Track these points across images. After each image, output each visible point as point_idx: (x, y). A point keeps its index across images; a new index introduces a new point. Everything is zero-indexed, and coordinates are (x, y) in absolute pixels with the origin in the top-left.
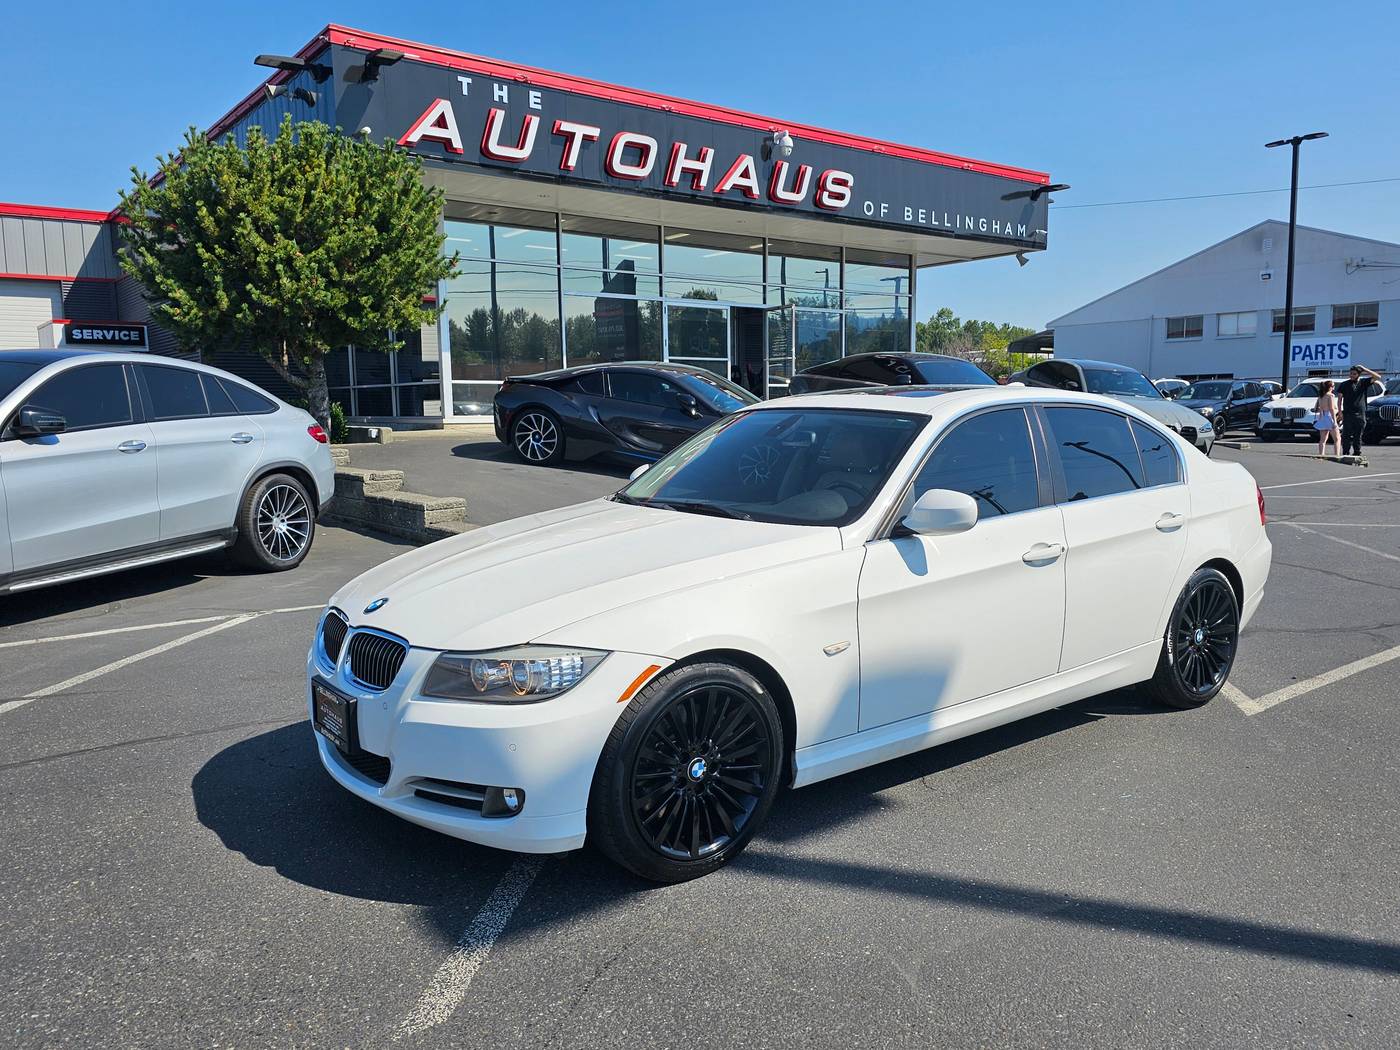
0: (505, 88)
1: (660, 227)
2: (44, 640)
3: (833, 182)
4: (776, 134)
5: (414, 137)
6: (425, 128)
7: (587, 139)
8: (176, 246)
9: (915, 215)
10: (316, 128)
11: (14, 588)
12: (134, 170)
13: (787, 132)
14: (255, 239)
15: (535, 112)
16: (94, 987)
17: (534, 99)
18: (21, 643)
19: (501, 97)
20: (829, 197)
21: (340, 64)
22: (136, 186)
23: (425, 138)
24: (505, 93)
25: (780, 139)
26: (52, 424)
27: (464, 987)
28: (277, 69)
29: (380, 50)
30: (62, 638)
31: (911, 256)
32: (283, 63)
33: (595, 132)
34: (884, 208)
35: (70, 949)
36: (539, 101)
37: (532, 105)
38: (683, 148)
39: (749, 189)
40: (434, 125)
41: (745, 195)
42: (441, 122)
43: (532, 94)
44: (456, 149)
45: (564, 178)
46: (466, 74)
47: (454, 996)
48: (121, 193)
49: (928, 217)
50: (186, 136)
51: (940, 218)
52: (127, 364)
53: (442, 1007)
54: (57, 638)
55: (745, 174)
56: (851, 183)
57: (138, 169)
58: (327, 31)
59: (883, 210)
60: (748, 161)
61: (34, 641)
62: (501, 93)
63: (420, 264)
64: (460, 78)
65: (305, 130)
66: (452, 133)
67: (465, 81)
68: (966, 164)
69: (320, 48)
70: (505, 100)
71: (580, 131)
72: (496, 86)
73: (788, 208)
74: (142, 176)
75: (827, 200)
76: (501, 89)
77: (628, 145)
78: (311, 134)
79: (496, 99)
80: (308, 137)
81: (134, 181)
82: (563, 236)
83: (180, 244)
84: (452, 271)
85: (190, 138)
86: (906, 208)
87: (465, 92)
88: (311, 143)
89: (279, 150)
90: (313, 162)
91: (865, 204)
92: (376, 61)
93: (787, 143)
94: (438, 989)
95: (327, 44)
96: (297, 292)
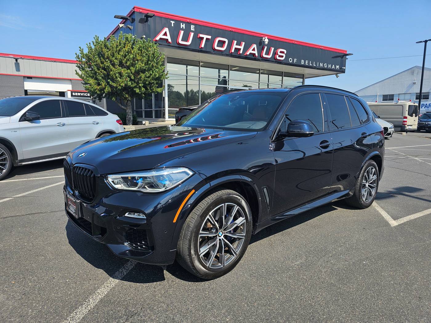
0: (184, 24)
1: (229, 65)
3: (280, 52)
4: (263, 38)
5: (158, 38)
6: (161, 36)
7: (207, 39)
8: (91, 69)
9: (305, 62)
10: (129, 36)
11: (24, 163)
12: (80, 48)
13: (267, 37)
14: (111, 67)
15: (192, 31)
17: (192, 28)
19: (183, 27)
20: (279, 57)
21: (137, 18)
22: (80, 52)
23: (161, 39)
24: (184, 26)
25: (264, 39)
26: (36, 117)
28: (122, 20)
29: (148, 13)
31: (303, 75)
32: (122, 17)
33: (210, 37)
34: (295, 60)
36: (194, 28)
37: (192, 29)
38: (235, 42)
39: (255, 54)
40: (163, 35)
41: (254, 56)
42: (165, 34)
43: (192, 26)
44: (170, 42)
45: (201, 51)
46: (173, 20)
48: (76, 54)
49: (309, 63)
51: (312, 63)
52: (61, 100)
55: (253, 50)
56: (285, 53)
58: (134, 8)
59: (295, 61)
60: (255, 46)
62: (183, 26)
63: (156, 75)
64: (171, 22)
65: (126, 36)
66: (168, 37)
67: (173, 22)
68: (321, 47)
69: (132, 13)
70: (184, 28)
71: (205, 37)
72: (181, 24)
73: (266, 60)
74: (82, 49)
75: (278, 58)
76: (183, 25)
77: (219, 41)
78: (127, 37)
79: (181, 27)
80: (127, 38)
81: (80, 50)
82: (201, 68)
83: (92, 68)
84: (166, 77)
85: (95, 38)
86: (302, 60)
87: (173, 25)
88: (127, 40)
89: (118, 42)
90: (128, 45)
91: (290, 59)
92: (147, 16)
93: (267, 41)
94: (69, 321)
95: (134, 12)
96: (122, 82)
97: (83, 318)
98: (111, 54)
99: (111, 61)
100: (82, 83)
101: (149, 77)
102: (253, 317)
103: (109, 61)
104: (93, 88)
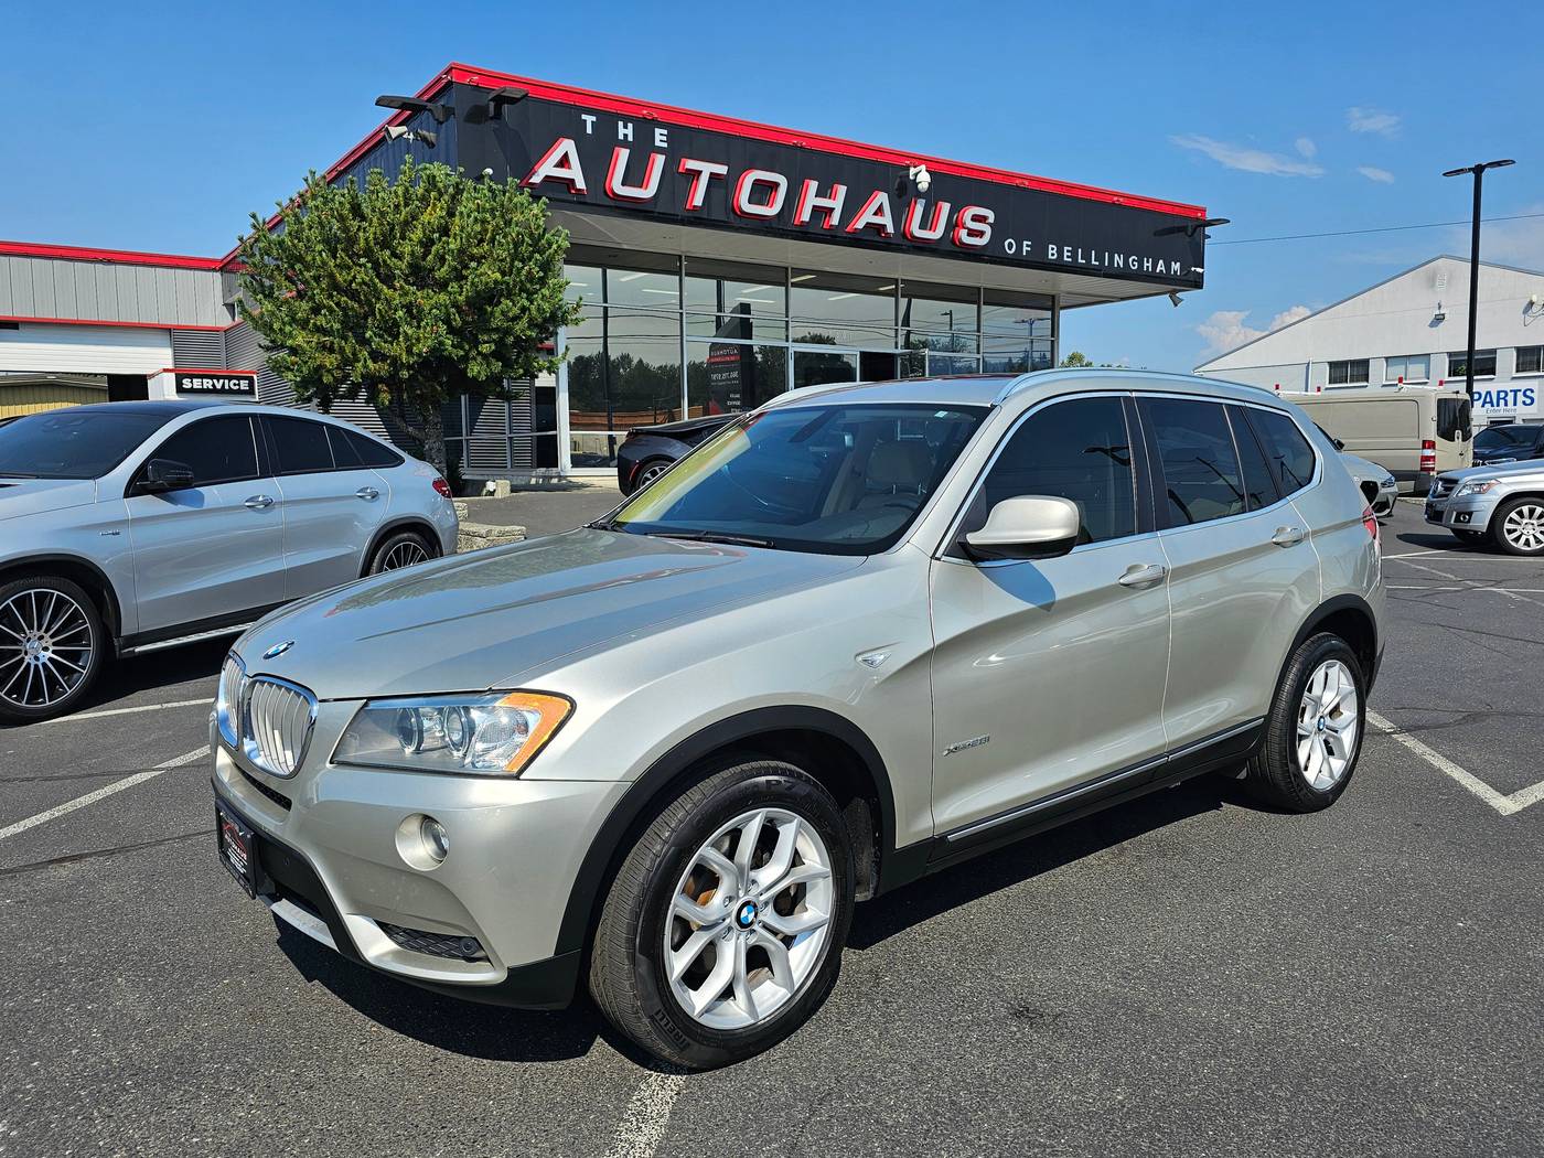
0: (630, 125)
1: (787, 269)
2: (169, 705)
3: (972, 220)
4: (912, 171)
5: (536, 179)
6: (547, 168)
7: (713, 176)
9: (1060, 253)
10: (439, 170)
11: (138, 649)
12: (254, 216)
13: (923, 167)
14: (378, 285)
15: (660, 151)
16: (258, 1108)
17: (660, 137)
18: (146, 708)
19: (625, 136)
20: (968, 234)
21: (462, 104)
22: (256, 233)
23: (548, 178)
24: (630, 131)
25: (916, 175)
26: (179, 479)
27: (662, 1121)
28: (396, 111)
29: (503, 89)
30: (187, 703)
31: (1053, 297)
32: (404, 104)
33: (722, 170)
34: (1027, 246)
35: (228, 1060)
36: (665, 139)
37: (658, 143)
38: (813, 185)
39: (884, 226)
40: (556, 166)
41: (879, 234)
42: (564, 162)
43: (658, 131)
44: (580, 190)
45: (696, 219)
46: (590, 112)
47: (653, 1132)
49: (1074, 255)
50: (306, 180)
51: (1086, 256)
52: (254, 416)
53: (642, 1145)
54: (182, 704)
55: (877, 211)
57: (258, 215)
58: (447, 72)
59: (1025, 249)
60: (882, 198)
61: (159, 707)
62: (625, 131)
64: (584, 117)
65: (428, 172)
66: (575, 173)
67: (589, 119)
68: (1116, 199)
69: (442, 89)
70: (630, 139)
71: (707, 169)
72: (621, 124)
73: (925, 247)
74: (261, 222)
75: (966, 239)
76: (625, 127)
77: (757, 183)
78: (434, 177)
79: (621, 137)
80: (432, 180)
81: (253, 226)
82: (687, 280)
84: (575, 317)
85: (310, 181)
86: (1051, 246)
87: (589, 131)
88: (434, 186)
89: (400, 193)
90: (434, 205)
91: (1006, 243)
92: (500, 100)
93: (924, 180)
94: (635, 1123)
95: (450, 83)
96: (418, 340)
97: (673, 1113)
98: (375, 239)
99: (376, 266)
100: (260, 346)
101: (516, 318)
102: (1192, 1087)
103: (369, 265)
104: (307, 362)
